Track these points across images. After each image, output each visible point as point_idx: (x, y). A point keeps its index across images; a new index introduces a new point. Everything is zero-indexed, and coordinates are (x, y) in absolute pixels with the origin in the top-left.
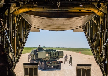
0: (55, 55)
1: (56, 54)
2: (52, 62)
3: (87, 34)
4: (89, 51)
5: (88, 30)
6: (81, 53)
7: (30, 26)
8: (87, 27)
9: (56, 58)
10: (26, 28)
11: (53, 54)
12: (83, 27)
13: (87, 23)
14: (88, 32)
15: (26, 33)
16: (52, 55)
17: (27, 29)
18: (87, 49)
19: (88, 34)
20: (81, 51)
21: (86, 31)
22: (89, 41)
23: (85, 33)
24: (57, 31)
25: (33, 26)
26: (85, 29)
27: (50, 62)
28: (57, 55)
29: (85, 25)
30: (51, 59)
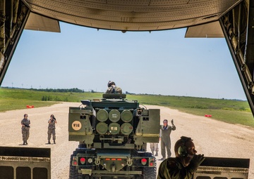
0: (114, 129)
1: (121, 122)
2: (98, 159)
3: (235, 45)
4: (243, 109)
5: (243, 32)
6: (210, 117)
7: (24, 10)
8: (236, 21)
9: (121, 140)
10: (8, 14)
11: (108, 122)
12: (222, 20)
13: (238, 6)
14: (242, 38)
15: (8, 33)
16: (102, 129)
17: (13, 20)
18: (235, 101)
19: (241, 45)
20: (211, 108)
21: (232, 36)
22: (243, 72)
23: (231, 41)
24: (124, 31)
25: (34, 9)
26: (231, 26)
27: (90, 161)
28: (127, 129)
29: (231, 11)
30: (98, 145)
